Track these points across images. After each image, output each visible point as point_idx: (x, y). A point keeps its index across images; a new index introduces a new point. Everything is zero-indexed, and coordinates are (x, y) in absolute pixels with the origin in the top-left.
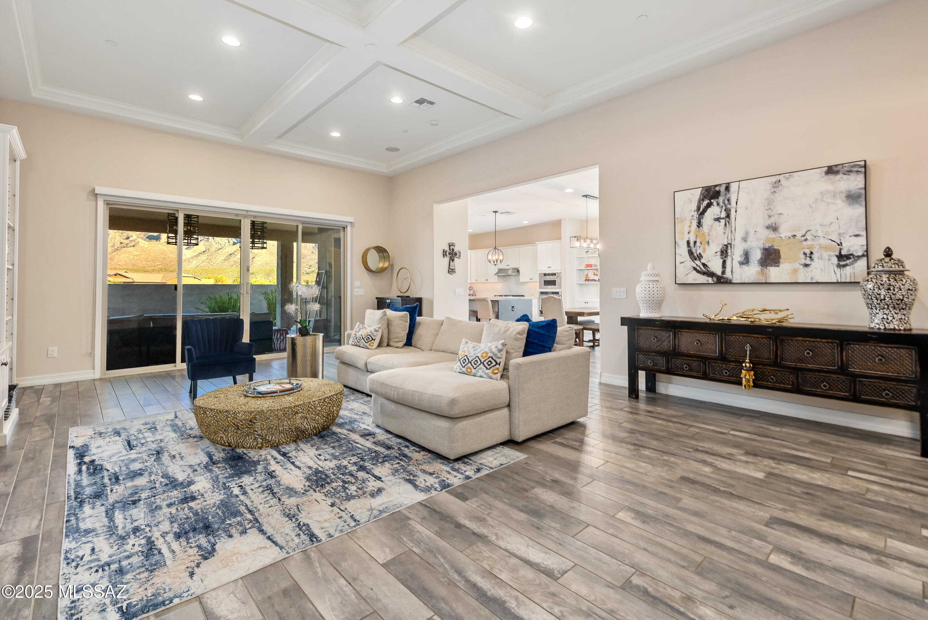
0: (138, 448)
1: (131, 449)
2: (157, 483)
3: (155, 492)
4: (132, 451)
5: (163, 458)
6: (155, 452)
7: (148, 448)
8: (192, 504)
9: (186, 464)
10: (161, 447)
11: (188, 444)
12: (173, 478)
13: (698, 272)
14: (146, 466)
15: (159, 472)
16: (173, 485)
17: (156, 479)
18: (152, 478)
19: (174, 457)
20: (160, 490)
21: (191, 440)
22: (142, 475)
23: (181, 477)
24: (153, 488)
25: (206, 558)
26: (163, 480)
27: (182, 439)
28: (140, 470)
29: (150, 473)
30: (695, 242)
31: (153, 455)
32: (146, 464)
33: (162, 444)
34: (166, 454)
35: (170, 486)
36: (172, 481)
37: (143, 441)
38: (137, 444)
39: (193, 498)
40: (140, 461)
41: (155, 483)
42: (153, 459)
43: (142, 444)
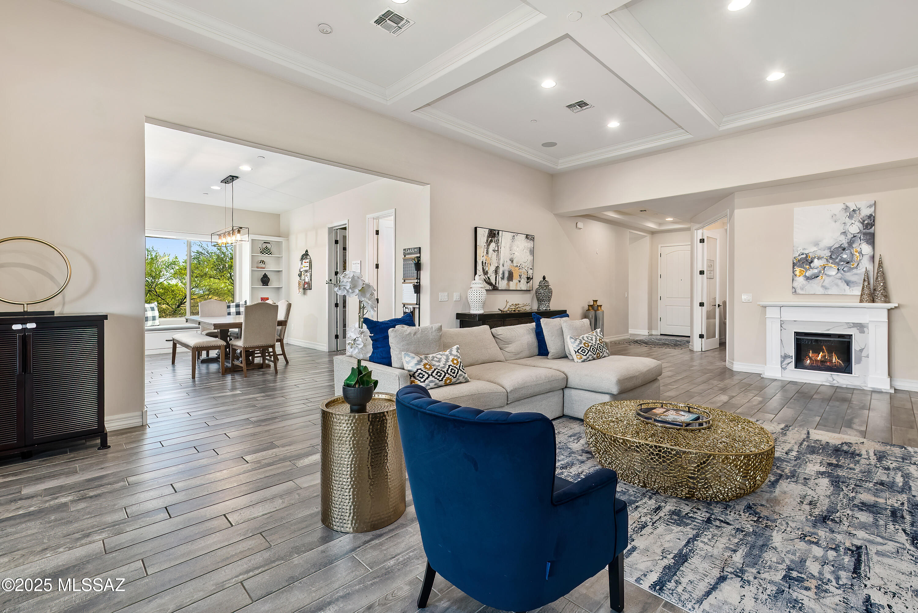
0: (848, 544)
1: (859, 548)
2: (851, 488)
3: (858, 482)
4: (858, 543)
5: (825, 508)
6: (829, 522)
7: (831, 536)
8: (834, 462)
9: (807, 489)
10: (815, 526)
11: (777, 509)
12: (832, 484)
13: (486, 282)
14: (853, 510)
15: (841, 496)
16: (837, 480)
17: (850, 492)
18: (853, 494)
19: (810, 503)
20: (853, 482)
21: (764, 513)
22: (862, 503)
23: (825, 482)
24: (858, 486)
25: (851, 443)
26: (844, 487)
27: (775, 521)
28: (862, 510)
29: (853, 501)
30: (485, 263)
31: (833, 520)
32: (850, 513)
33: (808, 529)
34: (817, 512)
35: (841, 480)
36: (836, 482)
37: (831, 554)
38: (845, 554)
39: (830, 464)
40: (856, 521)
41: (853, 488)
42: (838, 515)
43: (836, 549)
